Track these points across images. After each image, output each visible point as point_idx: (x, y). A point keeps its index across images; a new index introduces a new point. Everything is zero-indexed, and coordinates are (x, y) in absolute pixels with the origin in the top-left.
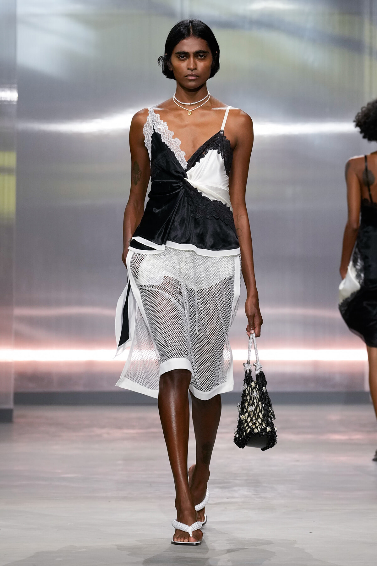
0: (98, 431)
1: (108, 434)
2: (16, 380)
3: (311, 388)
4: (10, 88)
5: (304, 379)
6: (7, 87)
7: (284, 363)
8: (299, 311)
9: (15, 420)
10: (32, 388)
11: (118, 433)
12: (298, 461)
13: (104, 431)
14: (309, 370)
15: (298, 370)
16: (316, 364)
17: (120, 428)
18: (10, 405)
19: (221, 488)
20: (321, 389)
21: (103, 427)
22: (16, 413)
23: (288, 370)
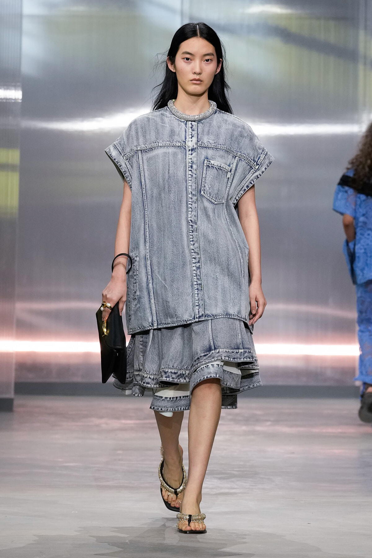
0: (96, 421)
1: (107, 424)
2: (16, 370)
3: (303, 381)
4: (15, 87)
5: (296, 373)
6: (12, 86)
7: (277, 357)
8: (293, 307)
9: (15, 409)
10: (31, 378)
11: (115, 424)
12: (293, 453)
13: (103, 421)
14: (300, 365)
15: (291, 364)
16: (307, 359)
17: (118, 418)
18: (11, 395)
19: (220, 479)
20: (313, 383)
21: (101, 417)
22: (16, 402)
23: (281, 363)
